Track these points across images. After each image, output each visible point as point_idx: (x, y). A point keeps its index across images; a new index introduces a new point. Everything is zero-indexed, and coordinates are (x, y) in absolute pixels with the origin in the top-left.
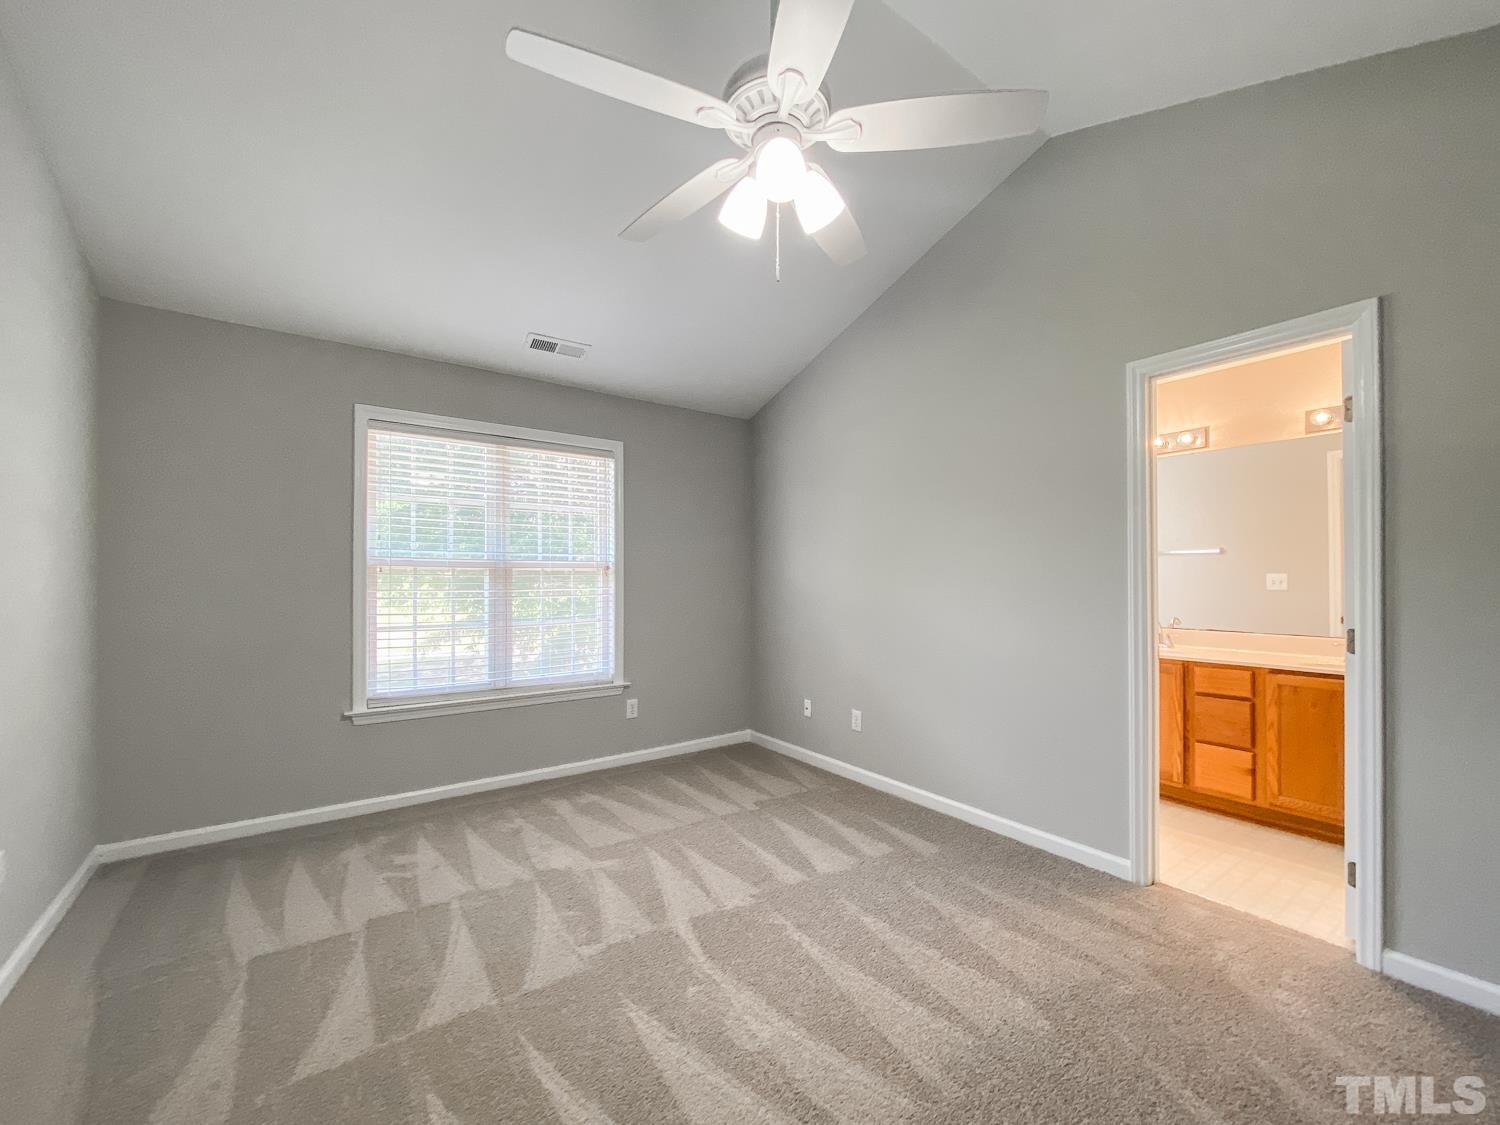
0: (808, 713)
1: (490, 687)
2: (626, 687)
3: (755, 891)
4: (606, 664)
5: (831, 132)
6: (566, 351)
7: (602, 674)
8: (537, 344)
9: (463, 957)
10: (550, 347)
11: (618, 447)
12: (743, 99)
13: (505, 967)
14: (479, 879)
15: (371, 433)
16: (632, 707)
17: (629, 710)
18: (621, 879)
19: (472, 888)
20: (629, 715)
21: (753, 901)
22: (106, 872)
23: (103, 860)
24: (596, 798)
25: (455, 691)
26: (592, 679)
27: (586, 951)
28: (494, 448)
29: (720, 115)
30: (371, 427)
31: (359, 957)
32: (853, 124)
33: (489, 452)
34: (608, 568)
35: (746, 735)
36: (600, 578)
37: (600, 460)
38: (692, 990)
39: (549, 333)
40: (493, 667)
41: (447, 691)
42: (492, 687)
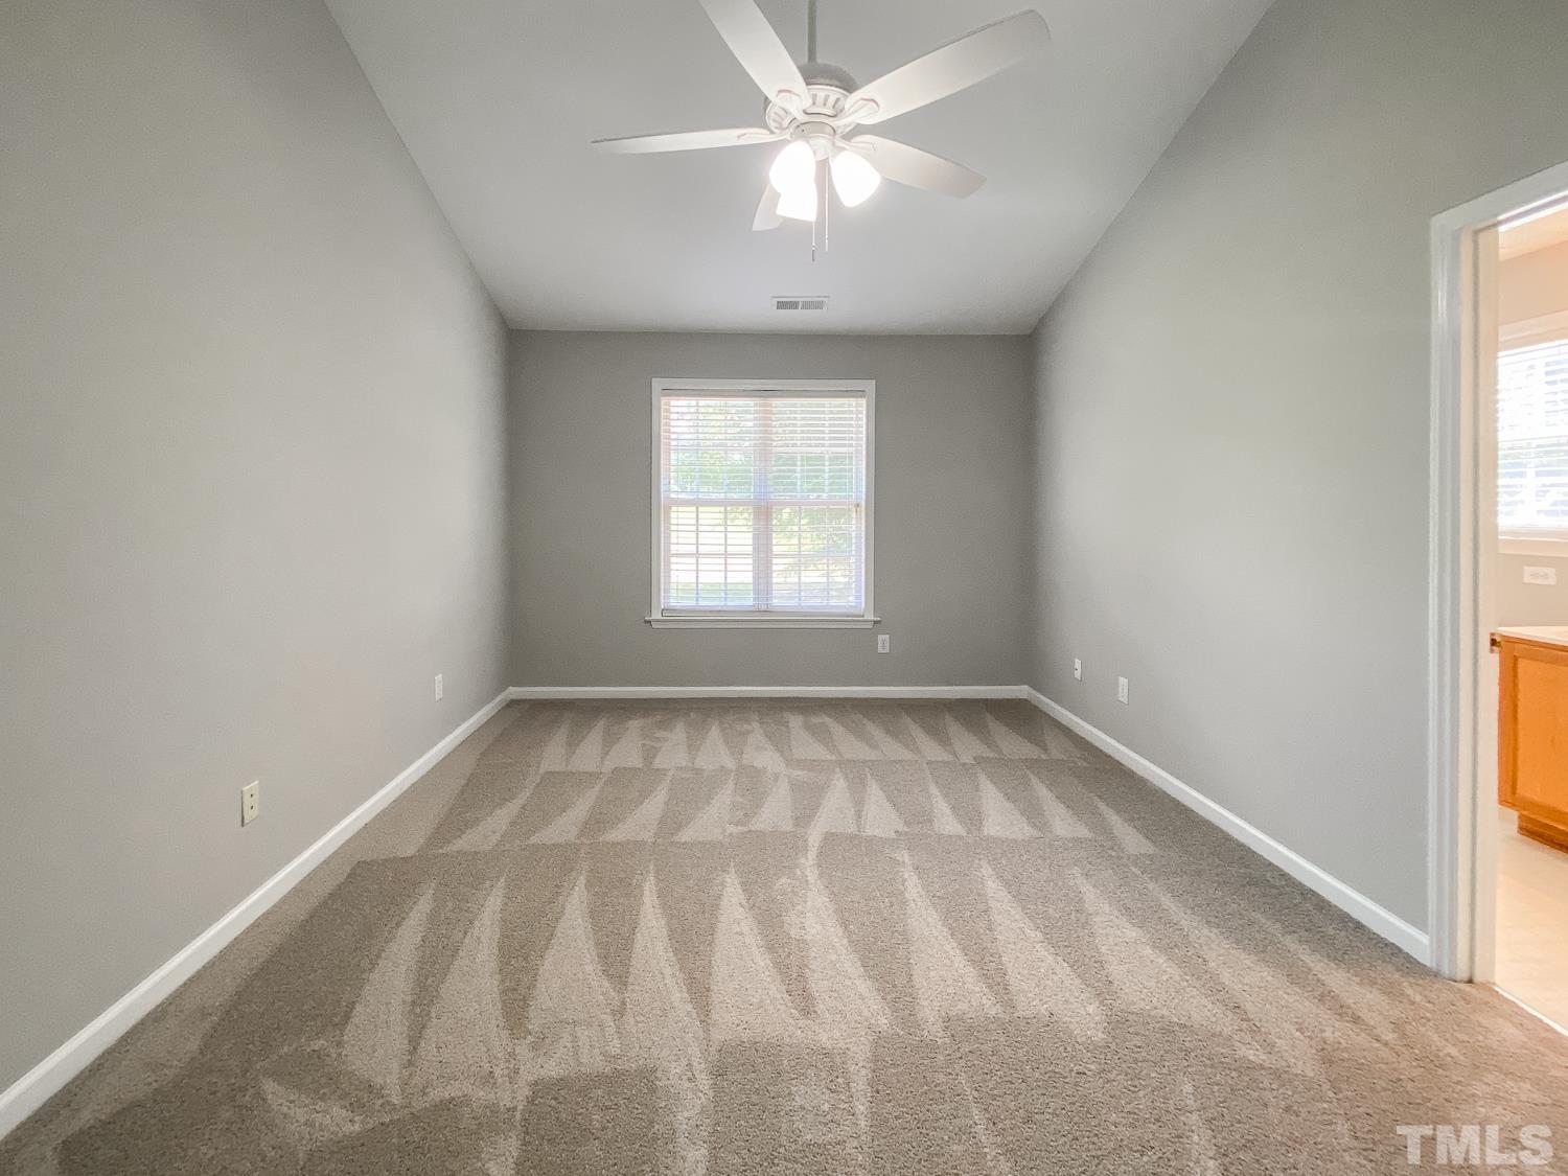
0: (1078, 674)
1: (753, 609)
2: (875, 622)
3: (901, 828)
4: (857, 597)
5: (853, 113)
6: (807, 305)
7: (856, 607)
8: (781, 305)
9: (653, 807)
10: (793, 305)
11: (870, 386)
12: (773, 115)
13: (671, 823)
14: (697, 762)
15: (664, 400)
16: (883, 642)
17: (880, 645)
18: (795, 787)
19: (690, 765)
20: (880, 650)
21: (893, 835)
22: (513, 704)
23: (514, 697)
24: (827, 720)
25: (725, 609)
26: (844, 611)
27: (732, 829)
28: (758, 401)
29: (753, 136)
30: (664, 396)
31: (597, 788)
32: (865, 102)
33: (755, 405)
34: (858, 505)
35: (1022, 691)
36: (854, 515)
37: (853, 401)
38: (784, 880)
39: (789, 294)
40: (757, 591)
41: (720, 608)
42: (756, 609)
